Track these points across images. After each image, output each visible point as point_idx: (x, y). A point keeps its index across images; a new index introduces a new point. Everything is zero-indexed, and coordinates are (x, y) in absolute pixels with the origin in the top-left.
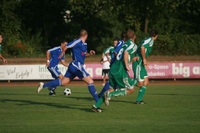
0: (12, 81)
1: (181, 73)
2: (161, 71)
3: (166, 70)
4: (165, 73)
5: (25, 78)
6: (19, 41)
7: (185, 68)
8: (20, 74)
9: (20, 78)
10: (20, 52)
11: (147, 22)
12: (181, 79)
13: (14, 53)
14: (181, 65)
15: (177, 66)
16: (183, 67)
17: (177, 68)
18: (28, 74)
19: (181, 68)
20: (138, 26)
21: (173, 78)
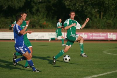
0: (37, 40)
1: (112, 38)
2: (103, 36)
3: (105, 36)
4: (105, 37)
5: (42, 38)
6: (45, 22)
7: (114, 35)
8: (40, 36)
9: (40, 39)
10: (45, 26)
11: (102, 14)
12: (112, 40)
13: (42, 27)
14: (112, 34)
15: (110, 34)
16: (113, 35)
17: (110, 35)
18: (44, 36)
19: (112, 35)
20: (98, 16)
21: (108, 39)
